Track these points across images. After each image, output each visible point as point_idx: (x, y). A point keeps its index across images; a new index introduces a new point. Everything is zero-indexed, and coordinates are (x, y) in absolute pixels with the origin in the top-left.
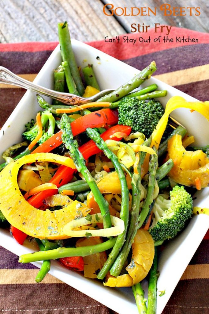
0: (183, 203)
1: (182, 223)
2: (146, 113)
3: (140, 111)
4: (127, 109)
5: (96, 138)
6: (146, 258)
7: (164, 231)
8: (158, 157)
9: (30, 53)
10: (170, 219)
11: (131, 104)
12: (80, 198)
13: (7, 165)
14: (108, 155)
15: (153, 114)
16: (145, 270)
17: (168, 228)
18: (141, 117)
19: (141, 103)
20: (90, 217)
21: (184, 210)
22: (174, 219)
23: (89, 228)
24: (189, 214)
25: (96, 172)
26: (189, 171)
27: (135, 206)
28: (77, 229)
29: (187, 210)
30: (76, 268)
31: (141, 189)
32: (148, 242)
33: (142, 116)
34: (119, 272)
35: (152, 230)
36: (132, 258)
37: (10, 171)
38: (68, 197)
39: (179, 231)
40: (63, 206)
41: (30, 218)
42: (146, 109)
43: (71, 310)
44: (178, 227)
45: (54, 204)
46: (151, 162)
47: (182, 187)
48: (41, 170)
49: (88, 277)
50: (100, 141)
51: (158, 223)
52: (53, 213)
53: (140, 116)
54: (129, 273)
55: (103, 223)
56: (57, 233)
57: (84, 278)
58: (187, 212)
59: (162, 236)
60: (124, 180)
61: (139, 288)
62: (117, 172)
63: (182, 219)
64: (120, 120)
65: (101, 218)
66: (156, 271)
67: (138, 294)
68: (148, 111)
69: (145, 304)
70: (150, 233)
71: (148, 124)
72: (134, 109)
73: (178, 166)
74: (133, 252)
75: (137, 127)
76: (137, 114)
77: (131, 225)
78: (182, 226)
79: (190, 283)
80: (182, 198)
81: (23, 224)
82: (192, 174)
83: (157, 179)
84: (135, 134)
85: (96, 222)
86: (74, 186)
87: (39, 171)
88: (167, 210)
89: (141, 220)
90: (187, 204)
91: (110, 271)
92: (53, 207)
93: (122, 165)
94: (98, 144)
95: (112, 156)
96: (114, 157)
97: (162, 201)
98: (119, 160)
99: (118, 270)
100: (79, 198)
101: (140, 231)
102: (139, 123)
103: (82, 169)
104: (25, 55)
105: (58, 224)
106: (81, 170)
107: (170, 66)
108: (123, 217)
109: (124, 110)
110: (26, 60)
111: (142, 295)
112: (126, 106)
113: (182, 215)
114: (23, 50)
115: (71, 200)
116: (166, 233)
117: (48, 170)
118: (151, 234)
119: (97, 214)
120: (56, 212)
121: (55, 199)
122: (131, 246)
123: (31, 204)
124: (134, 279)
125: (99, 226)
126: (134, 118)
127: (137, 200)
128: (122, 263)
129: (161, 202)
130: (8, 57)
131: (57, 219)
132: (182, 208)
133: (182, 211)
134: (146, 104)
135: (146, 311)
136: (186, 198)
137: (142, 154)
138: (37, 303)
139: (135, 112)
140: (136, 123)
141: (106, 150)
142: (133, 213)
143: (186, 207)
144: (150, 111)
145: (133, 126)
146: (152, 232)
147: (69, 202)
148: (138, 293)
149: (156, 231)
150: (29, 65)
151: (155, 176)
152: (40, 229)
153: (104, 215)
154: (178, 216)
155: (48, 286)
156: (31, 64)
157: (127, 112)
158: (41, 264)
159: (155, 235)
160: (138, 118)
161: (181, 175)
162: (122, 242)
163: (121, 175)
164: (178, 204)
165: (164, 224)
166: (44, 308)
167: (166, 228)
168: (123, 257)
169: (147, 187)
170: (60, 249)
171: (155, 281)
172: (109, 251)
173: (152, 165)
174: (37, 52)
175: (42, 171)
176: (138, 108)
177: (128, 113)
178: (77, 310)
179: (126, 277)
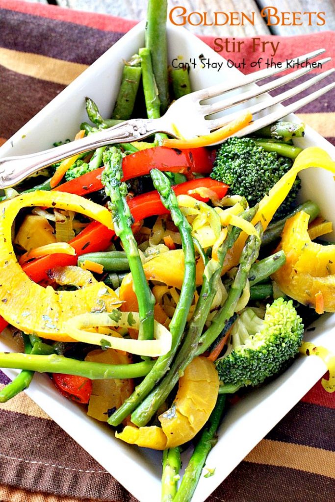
0: (284, 329)
1: (276, 362)
2: (261, 170)
3: (252, 164)
4: (230, 155)
5: (162, 187)
6: (197, 408)
7: (240, 368)
8: (261, 242)
9: (99, 31)
10: (255, 350)
11: (240, 148)
12: (112, 281)
13: (5, 200)
14: (176, 219)
15: (273, 175)
16: (191, 428)
17: (249, 366)
18: (250, 175)
19: (257, 150)
20: (117, 315)
21: (283, 342)
22: (262, 353)
23: (111, 333)
24: (291, 350)
25: (150, 244)
26: (308, 277)
27: (200, 315)
28: (90, 329)
29: (288, 343)
30: (75, 397)
31: (216, 289)
32: (209, 381)
33: (253, 174)
34: (146, 420)
35: (220, 362)
36: (174, 402)
37: (4, 209)
38: (92, 274)
39: (268, 376)
40: (79, 288)
41: (16, 295)
42: (263, 162)
43: (60, 469)
44: (268, 368)
45: (65, 280)
46: (247, 248)
47: (291, 302)
48: (58, 221)
49: (93, 417)
50: (168, 193)
51: (233, 354)
52: (57, 294)
53: (249, 173)
54: (162, 425)
55: (138, 331)
56: (55, 328)
57: (86, 418)
58: (289, 347)
59: (237, 376)
60: (192, 267)
61: (175, 456)
62: (184, 251)
63: (277, 355)
64: (215, 172)
65: (137, 322)
66: (214, 434)
67: (169, 465)
68: (266, 167)
69: (176, 484)
70: (216, 368)
71: (260, 189)
72: (242, 159)
73: (293, 266)
74: (178, 392)
75: (240, 190)
76: (245, 167)
77: (184, 345)
78: (275, 369)
79: (273, 472)
80: (285, 320)
81: (3, 301)
82: (312, 283)
83: (250, 280)
84: (232, 197)
85: (127, 326)
86: (107, 258)
87: (56, 223)
88: (254, 335)
89: (206, 340)
90: (292, 334)
91: (132, 415)
92: (62, 285)
93: (195, 242)
94: (165, 197)
95: (182, 222)
96: (186, 224)
97: (252, 319)
98: (193, 232)
99: (144, 417)
100: (110, 280)
101: (200, 359)
102: (245, 184)
103: (124, 232)
104: (90, 32)
105: (60, 315)
106: (121, 234)
107: (328, 103)
108: (174, 328)
109: (225, 156)
110: (89, 41)
111: (175, 468)
112: (230, 149)
113: (278, 348)
114: (89, 24)
115: (94, 280)
116: (244, 375)
117: (71, 223)
118: (218, 370)
119: (133, 313)
120: (63, 293)
121: (68, 273)
122: (177, 380)
123: (25, 272)
124: (168, 438)
125: (130, 334)
126: (238, 174)
127: (205, 305)
128: (153, 406)
129: (249, 319)
130: (61, 30)
131: (62, 305)
132: (280, 337)
133: (278, 342)
134: (264, 155)
135: (173, 495)
136: (293, 322)
137: (234, 232)
138: (7, 445)
139: (243, 163)
140: (240, 183)
141: (174, 211)
142: (192, 325)
143: (289, 337)
144: (268, 168)
145: (234, 186)
146: (221, 366)
147: (91, 283)
148: (171, 463)
149: (226, 365)
150: (93, 51)
151: (247, 273)
152: (29, 315)
153: (142, 318)
154: (271, 349)
155: (32, 420)
156: (95, 50)
157: (230, 160)
158: (16, 374)
159: (225, 373)
160: (246, 175)
161: (294, 282)
162: (163, 370)
163: (190, 258)
164: (275, 328)
165: (243, 356)
166: (16, 456)
167: (245, 365)
168: (158, 395)
169: (229, 289)
170: (54, 357)
171: (206, 451)
172: (137, 381)
173: (246, 252)
174: (112, 31)
175: (61, 223)
176: (250, 158)
177: (230, 163)
178: (70, 472)
179: (155, 430)
